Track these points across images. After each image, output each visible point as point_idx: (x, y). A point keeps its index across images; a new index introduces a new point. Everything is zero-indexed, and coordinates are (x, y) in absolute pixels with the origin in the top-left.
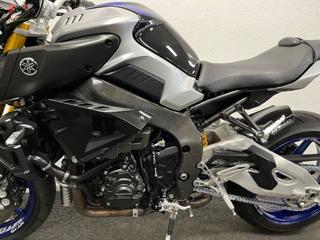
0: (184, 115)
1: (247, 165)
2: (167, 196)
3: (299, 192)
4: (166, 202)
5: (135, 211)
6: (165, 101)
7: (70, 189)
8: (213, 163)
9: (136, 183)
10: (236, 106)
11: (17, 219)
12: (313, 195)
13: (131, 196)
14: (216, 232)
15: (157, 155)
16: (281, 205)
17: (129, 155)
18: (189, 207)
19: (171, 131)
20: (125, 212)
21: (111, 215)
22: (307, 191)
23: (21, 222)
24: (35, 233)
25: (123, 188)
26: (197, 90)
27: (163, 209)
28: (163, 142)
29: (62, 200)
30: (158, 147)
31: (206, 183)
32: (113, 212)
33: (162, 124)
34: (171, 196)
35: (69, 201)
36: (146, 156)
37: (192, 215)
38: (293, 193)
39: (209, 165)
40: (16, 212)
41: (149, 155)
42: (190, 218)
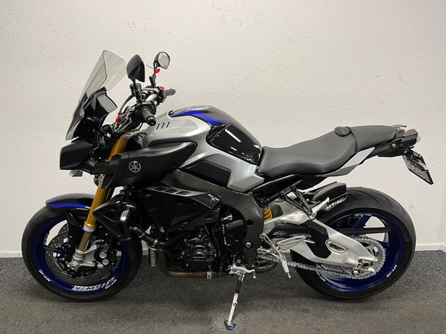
0: (247, 195)
1: (303, 237)
2: (236, 261)
3: (353, 261)
4: (234, 266)
5: (209, 273)
6: (231, 185)
7: (156, 253)
8: (274, 234)
9: (209, 249)
10: (291, 188)
11: (110, 278)
12: (366, 265)
13: (205, 259)
14: (284, 297)
15: (225, 227)
16: (340, 273)
17: (203, 227)
18: (253, 270)
19: (237, 208)
20: (200, 274)
21: (189, 276)
22: (360, 261)
23: (114, 280)
24: (123, 291)
25: (199, 253)
26: (258, 175)
27: (231, 272)
28: (231, 216)
29: (150, 261)
30: (227, 220)
31: (268, 251)
32: (191, 274)
33: (230, 203)
34: (239, 261)
35: (154, 263)
36: (217, 228)
37: (254, 277)
38: (347, 261)
39: (271, 236)
40: (110, 271)
41: (219, 226)
42: (253, 279)
